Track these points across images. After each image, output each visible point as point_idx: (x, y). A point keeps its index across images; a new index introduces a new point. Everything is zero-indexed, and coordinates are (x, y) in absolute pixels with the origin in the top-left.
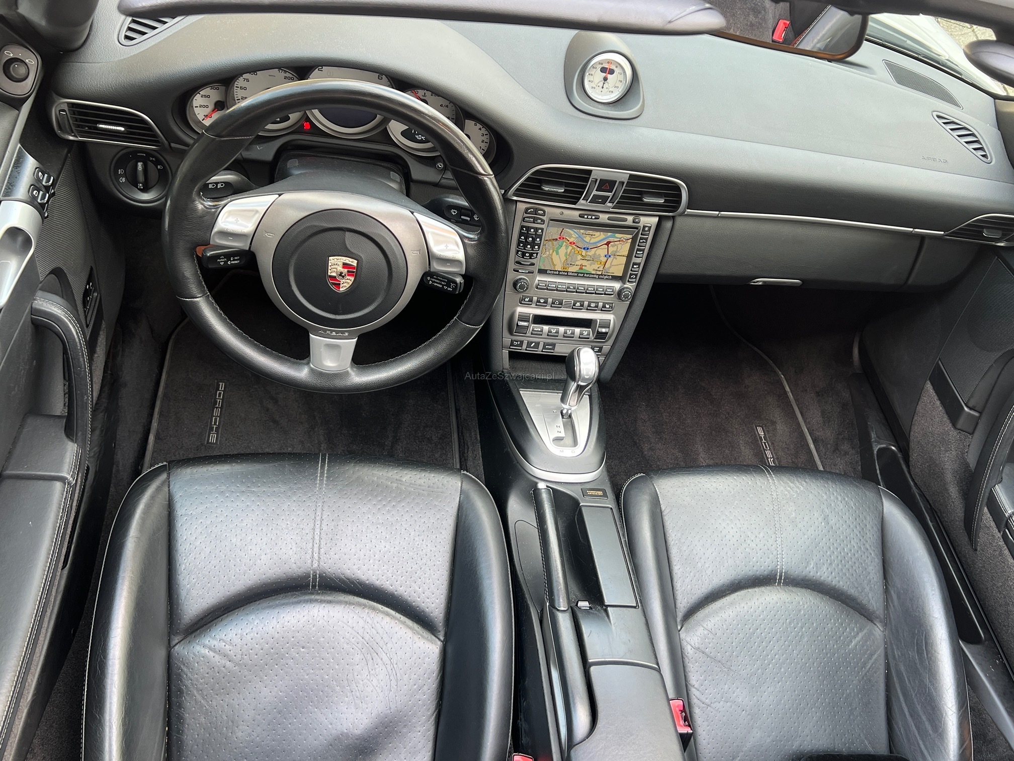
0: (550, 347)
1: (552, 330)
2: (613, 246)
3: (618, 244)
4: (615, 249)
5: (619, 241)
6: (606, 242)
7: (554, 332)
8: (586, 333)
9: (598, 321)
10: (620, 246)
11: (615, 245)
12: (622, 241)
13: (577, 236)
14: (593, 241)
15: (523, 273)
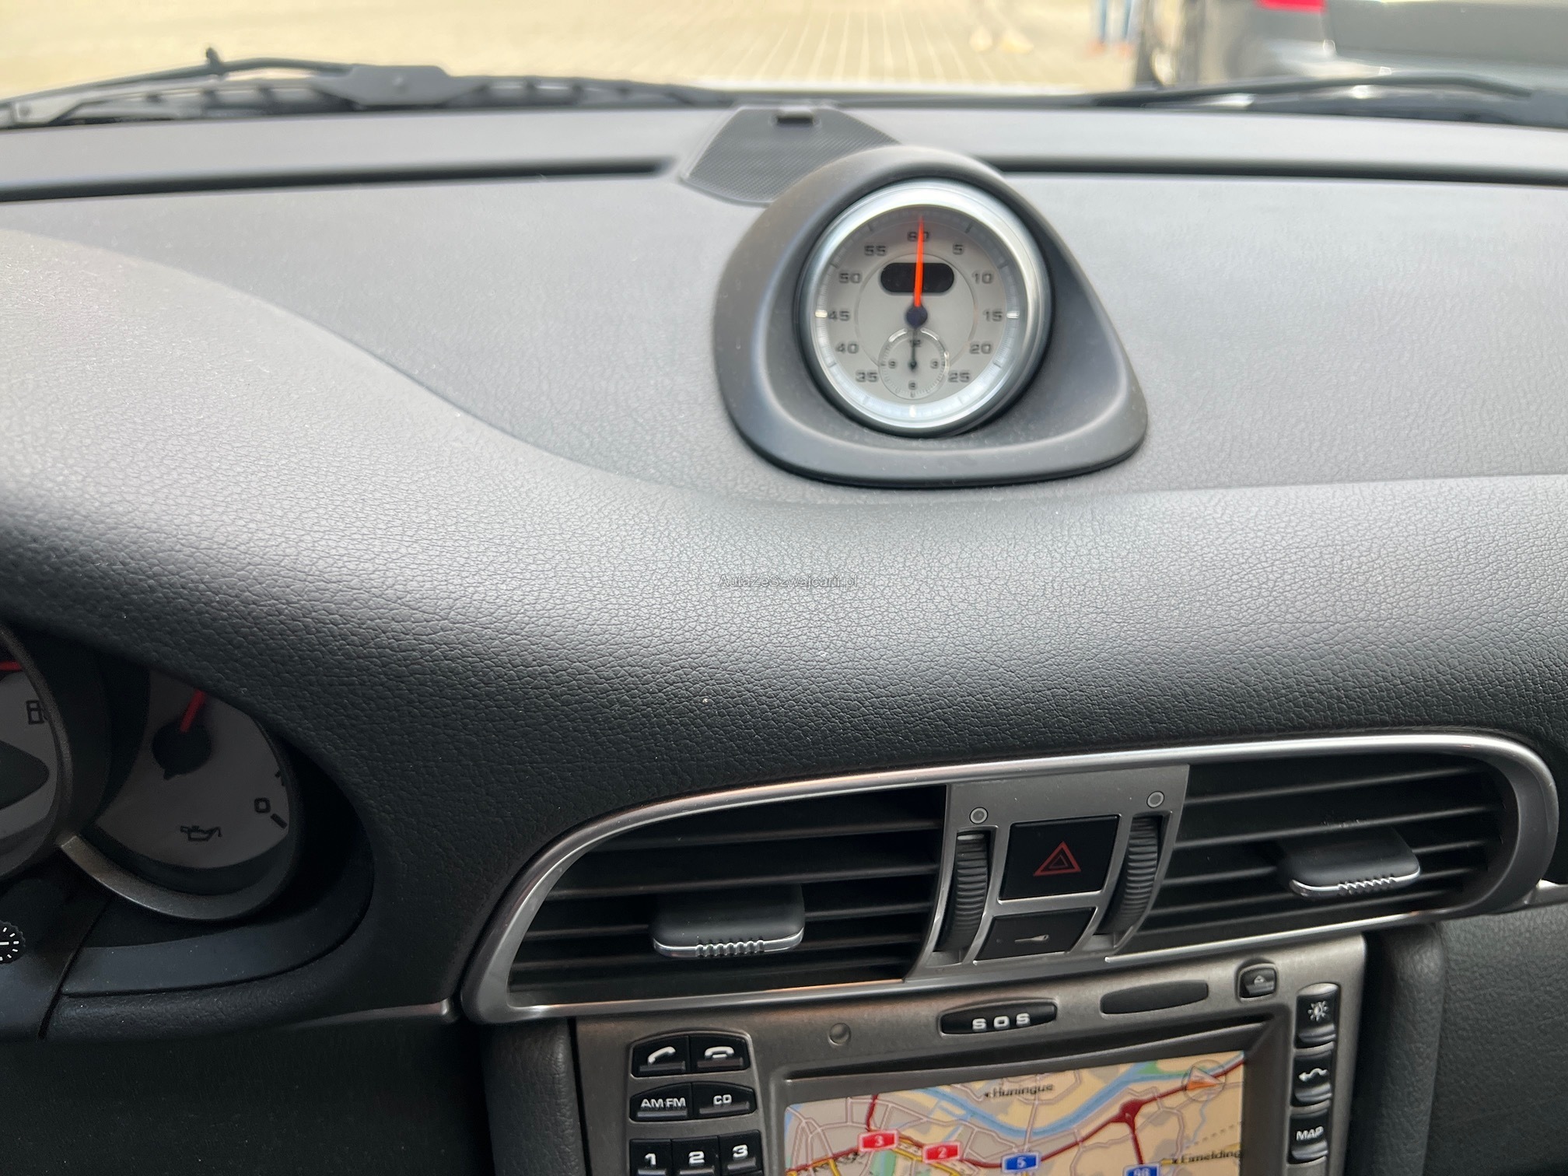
2: (1155, 1120)
3: (1183, 1106)
4: (1170, 1130)
5: (1184, 1089)
6: (1115, 1110)
10: (1191, 1113)
11: (1169, 1112)
12: (1199, 1084)
13: (959, 1112)
14: (1047, 1117)
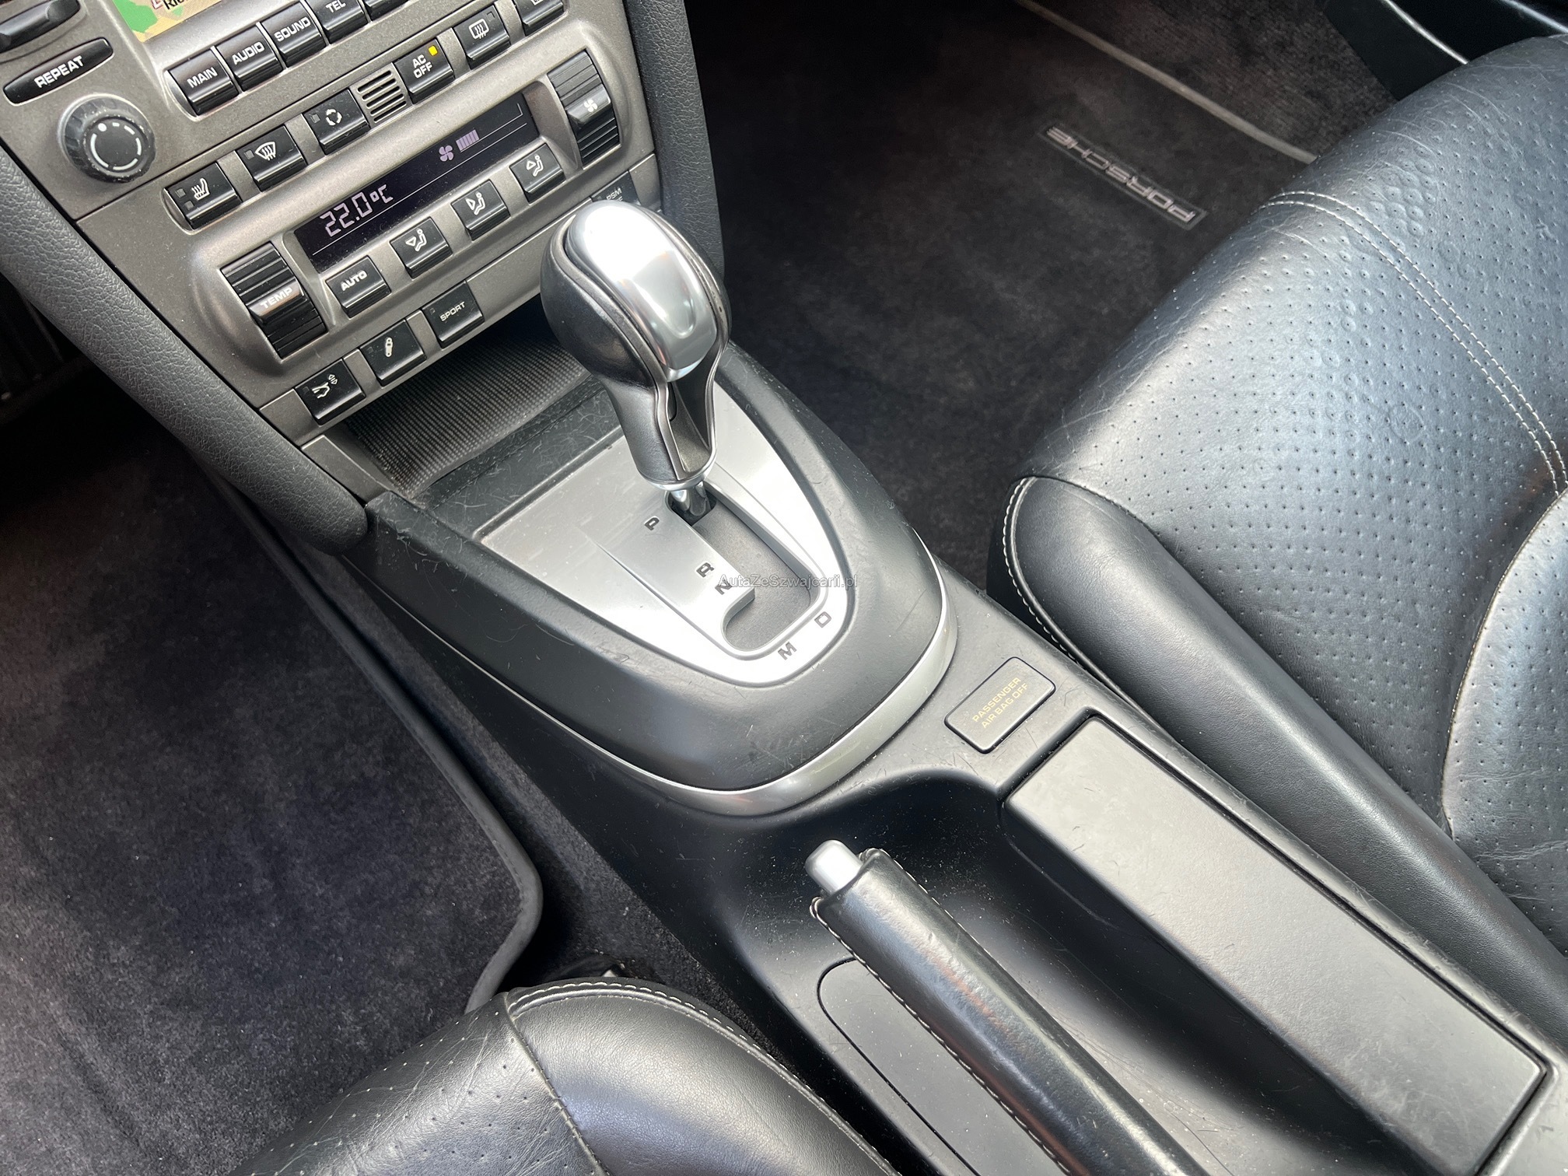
0: (457, 308)
1: (411, 242)
7: (423, 242)
8: (536, 166)
9: (545, 80)
15: (62, 80)
